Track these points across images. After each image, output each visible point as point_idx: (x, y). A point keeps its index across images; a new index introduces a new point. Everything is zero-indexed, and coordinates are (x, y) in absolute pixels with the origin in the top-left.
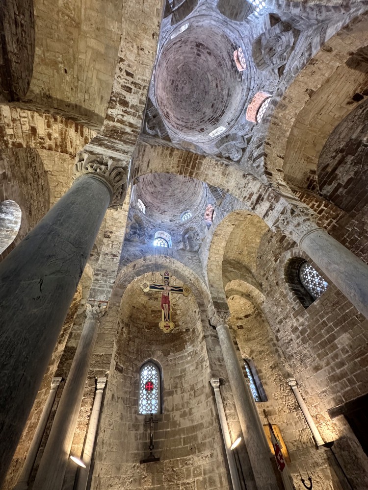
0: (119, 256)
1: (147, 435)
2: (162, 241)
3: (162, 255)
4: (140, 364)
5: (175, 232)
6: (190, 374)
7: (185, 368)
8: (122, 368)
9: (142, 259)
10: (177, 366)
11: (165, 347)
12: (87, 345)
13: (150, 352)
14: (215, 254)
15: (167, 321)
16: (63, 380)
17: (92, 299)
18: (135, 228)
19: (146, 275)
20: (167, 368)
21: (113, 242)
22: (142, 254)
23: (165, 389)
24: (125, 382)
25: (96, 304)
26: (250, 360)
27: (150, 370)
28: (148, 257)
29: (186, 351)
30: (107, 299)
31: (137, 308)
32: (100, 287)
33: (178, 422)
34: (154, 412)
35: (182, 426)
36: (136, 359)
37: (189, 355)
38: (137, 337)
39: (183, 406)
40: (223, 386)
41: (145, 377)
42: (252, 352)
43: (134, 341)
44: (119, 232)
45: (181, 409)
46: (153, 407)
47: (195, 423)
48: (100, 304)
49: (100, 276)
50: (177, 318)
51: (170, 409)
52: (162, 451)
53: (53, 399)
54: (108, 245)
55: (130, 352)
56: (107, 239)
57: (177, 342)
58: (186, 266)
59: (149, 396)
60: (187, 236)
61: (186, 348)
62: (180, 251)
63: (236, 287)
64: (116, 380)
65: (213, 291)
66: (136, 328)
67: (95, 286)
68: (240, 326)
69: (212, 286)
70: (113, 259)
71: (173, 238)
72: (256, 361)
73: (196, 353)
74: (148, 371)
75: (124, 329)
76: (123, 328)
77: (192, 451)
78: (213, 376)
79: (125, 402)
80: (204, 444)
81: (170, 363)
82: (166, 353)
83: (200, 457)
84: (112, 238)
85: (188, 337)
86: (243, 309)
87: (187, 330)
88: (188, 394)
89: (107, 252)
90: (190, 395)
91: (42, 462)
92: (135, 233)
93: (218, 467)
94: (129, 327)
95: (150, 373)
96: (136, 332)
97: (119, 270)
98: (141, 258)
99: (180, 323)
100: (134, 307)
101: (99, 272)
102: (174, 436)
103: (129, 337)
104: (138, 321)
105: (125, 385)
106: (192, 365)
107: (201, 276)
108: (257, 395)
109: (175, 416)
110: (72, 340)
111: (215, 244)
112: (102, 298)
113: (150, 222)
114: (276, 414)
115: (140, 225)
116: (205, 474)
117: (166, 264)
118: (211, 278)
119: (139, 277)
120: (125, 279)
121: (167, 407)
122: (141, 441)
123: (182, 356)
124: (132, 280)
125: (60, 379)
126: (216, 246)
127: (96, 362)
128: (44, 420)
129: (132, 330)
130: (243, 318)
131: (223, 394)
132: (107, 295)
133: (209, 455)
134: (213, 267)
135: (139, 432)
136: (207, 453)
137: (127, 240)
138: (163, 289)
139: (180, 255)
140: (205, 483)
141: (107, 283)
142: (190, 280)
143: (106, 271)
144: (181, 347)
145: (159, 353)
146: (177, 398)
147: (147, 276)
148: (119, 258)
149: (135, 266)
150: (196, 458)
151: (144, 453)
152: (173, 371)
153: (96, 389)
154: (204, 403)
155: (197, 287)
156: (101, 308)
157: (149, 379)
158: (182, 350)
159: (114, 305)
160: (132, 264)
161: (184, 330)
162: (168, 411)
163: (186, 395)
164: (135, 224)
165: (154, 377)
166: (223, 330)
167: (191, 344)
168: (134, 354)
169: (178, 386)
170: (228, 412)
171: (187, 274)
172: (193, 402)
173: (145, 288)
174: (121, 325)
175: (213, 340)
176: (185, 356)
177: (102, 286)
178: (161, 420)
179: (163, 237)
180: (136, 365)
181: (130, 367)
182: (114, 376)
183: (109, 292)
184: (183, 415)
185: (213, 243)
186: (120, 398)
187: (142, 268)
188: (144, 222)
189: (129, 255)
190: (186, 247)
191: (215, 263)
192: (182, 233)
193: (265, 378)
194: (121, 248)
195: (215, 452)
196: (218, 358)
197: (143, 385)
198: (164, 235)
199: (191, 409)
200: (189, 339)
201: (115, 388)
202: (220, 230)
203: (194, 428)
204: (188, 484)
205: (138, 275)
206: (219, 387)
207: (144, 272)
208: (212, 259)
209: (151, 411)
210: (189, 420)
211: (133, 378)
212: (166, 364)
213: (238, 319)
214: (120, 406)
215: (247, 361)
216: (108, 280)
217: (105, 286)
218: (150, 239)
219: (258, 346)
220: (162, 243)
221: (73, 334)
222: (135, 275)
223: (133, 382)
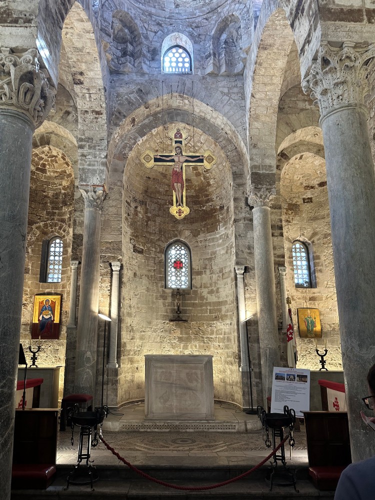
0: (104, 112)
1: (176, 304)
2: (180, 54)
3: (175, 94)
4: (166, 245)
5: (201, 31)
6: (220, 258)
7: (216, 251)
8: (143, 249)
9: (142, 108)
10: (207, 248)
11: (196, 226)
12: (92, 234)
13: (176, 232)
14: (265, 84)
15: (180, 205)
16: (80, 263)
17: (84, 184)
18: (123, 41)
19: (154, 131)
20: (196, 249)
21: (88, 89)
22: (141, 97)
23: (194, 269)
24: (148, 262)
25: (89, 188)
26: (309, 244)
27: (178, 250)
28: (152, 101)
29: (219, 233)
30: (102, 182)
31: (154, 179)
32: (89, 165)
33: (205, 297)
34: (183, 287)
35: (209, 301)
36: (159, 240)
37: (221, 237)
38: (158, 216)
39: (211, 285)
40: (248, 274)
41: (173, 257)
42: (315, 234)
43: (155, 221)
44: (92, 70)
45: (209, 287)
46: (183, 283)
47: (221, 300)
48: (94, 188)
49: (85, 149)
50: (210, 190)
51: (198, 287)
52: (189, 316)
53: (76, 277)
54: (84, 97)
55: (150, 233)
56: (78, 86)
57: (209, 221)
58: (215, 110)
59: (178, 274)
60: (224, 37)
61: (218, 229)
62: (208, 79)
63: (308, 138)
64: (136, 261)
65: (256, 154)
66: (156, 205)
67: (84, 165)
68: (309, 198)
69: (255, 146)
70: (97, 118)
71: (198, 47)
72: (317, 246)
73: (228, 237)
74: (177, 251)
75: (139, 209)
76: (136, 207)
77: (216, 318)
78: (237, 263)
79: (150, 278)
80: (226, 316)
81: (200, 244)
82: (195, 234)
83: (222, 324)
84: (85, 83)
85: (221, 217)
86: (318, 172)
87: (222, 208)
88: (217, 275)
89: (86, 107)
90: (219, 276)
91: (79, 315)
92: (125, 54)
93: (234, 332)
94: (146, 205)
95: (178, 252)
96: (157, 209)
97: (110, 134)
98: (140, 106)
99: (214, 197)
100: (149, 178)
101: (83, 143)
102: (201, 306)
103: (148, 217)
104: (158, 195)
105: (148, 265)
106: (223, 249)
107: (240, 128)
108: (307, 280)
109: (203, 292)
110: (78, 228)
111: (265, 65)
112: (95, 180)
113: (150, 15)
114: (322, 300)
115: (132, 30)
116: (224, 334)
117: (186, 108)
118: (254, 132)
119: (145, 138)
120: (123, 143)
121: (195, 284)
122: (169, 308)
123: (214, 238)
124: (134, 144)
125: (77, 262)
126: (266, 68)
127: (107, 248)
128: (74, 291)
129: (150, 208)
130: (317, 186)
131: (246, 281)
132: (100, 177)
133: (229, 324)
134: (261, 111)
135: (167, 301)
136: (228, 322)
137: (114, 72)
138: (173, 161)
139: (206, 88)
140: (224, 339)
141: (98, 159)
142: (226, 133)
143: (92, 139)
144: (213, 228)
145: (187, 233)
146: (205, 278)
147: (158, 133)
148: (104, 116)
149: (133, 120)
150: (219, 324)
151: (173, 315)
152: (203, 253)
153: (112, 270)
154: (230, 285)
155: (236, 145)
156: (97, 193)
157: (178, 258)
158: (214, 231)
159: (115, 184)
160: (129, 119)
161: (218, 207)
162: (197, 288)
163: (215, 277)
164: (121, 30)
165: (183, 256)
166: (259, 214)
167: (224, 225)
168: (156, 235)
169: (208, 267)
170: (247, 295)
171: (220, 124)
172: (221, 283)
173: (148, 162)
174: (133, 205)
175: (246, 224)
176: (217, 238)
177: (92, 163)
178: (189, 294)
179: (181, 44)
180: (159, 246)
181: (152, 248)
182: (132, 258)
183: (102, 171)
184: (211, 292)
185: (260, 64)
186: (144, 276)
187: (147, 121)
188: (138, 22)
189: (119, 104)
190: (219, 68)
191: (264, 104)
192: (213, 32)
193: (322, 265)
194: (103, 99)
195: (233, 322)
196: (249, 245)
197: (171, 263)
198: (181, 39)
199: (218, 289)
200: (222, 219)
201: (137, 268)
202: (270, 35)
203: (220, 303)
204: (211, 338)
205: (142, 134)
206: (243, 274)
207: (151, 127)
208: (257, 96)
209: (181, 286)
210: (216, 297)
211: (157, 259)
212: (196, 245)
213: (308, 187)
214: (145, 281)
215: (306, 244)
216: (98, 153)
217: (96, 163)
218: (153, 59)
219: (326, 228)
220: (180, 60)
221: (77, 221)
222: (137, 135)
223: (156, 262)
